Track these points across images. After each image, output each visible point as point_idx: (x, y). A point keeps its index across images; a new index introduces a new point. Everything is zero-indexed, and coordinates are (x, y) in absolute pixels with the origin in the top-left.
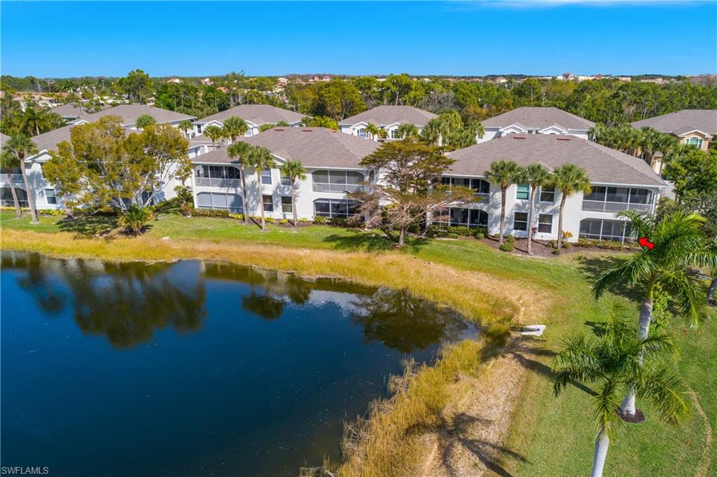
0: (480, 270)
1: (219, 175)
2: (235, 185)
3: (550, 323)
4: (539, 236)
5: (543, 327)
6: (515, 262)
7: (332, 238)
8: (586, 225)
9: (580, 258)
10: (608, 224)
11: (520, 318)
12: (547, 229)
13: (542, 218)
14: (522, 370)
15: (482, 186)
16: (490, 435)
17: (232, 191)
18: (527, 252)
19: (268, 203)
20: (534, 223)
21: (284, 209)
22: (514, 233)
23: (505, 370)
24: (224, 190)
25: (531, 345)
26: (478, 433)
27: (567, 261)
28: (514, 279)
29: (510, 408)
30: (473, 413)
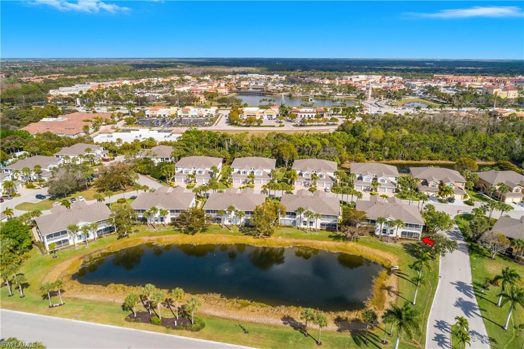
0: (377, 248)
1: (290, 214)
2: (294, 218)
3: (399, 266)
4: (391, 235)
5: (398, 267)
6: (385, 245)
7: (330, 236)
8: (403, 233)
9: (402, 244)
10: (409, 233)
11: (392, 264)
12: (392, 233)
13: (391, 230)
14: (397, 277)
15: (373, 222)
16: (395, 289)
17: (293, 219)
18: (387, 242)
19: (305, 223)
20: (388, 232)
21: (310, 225)
22: (383, 234)
23: (393, 277)
24: (290, 219)
25: (397, 271)
26: (393, 289)
27: (399, 245)
28: (387, 251)
29: (397, 285)
30: (391, 285)
